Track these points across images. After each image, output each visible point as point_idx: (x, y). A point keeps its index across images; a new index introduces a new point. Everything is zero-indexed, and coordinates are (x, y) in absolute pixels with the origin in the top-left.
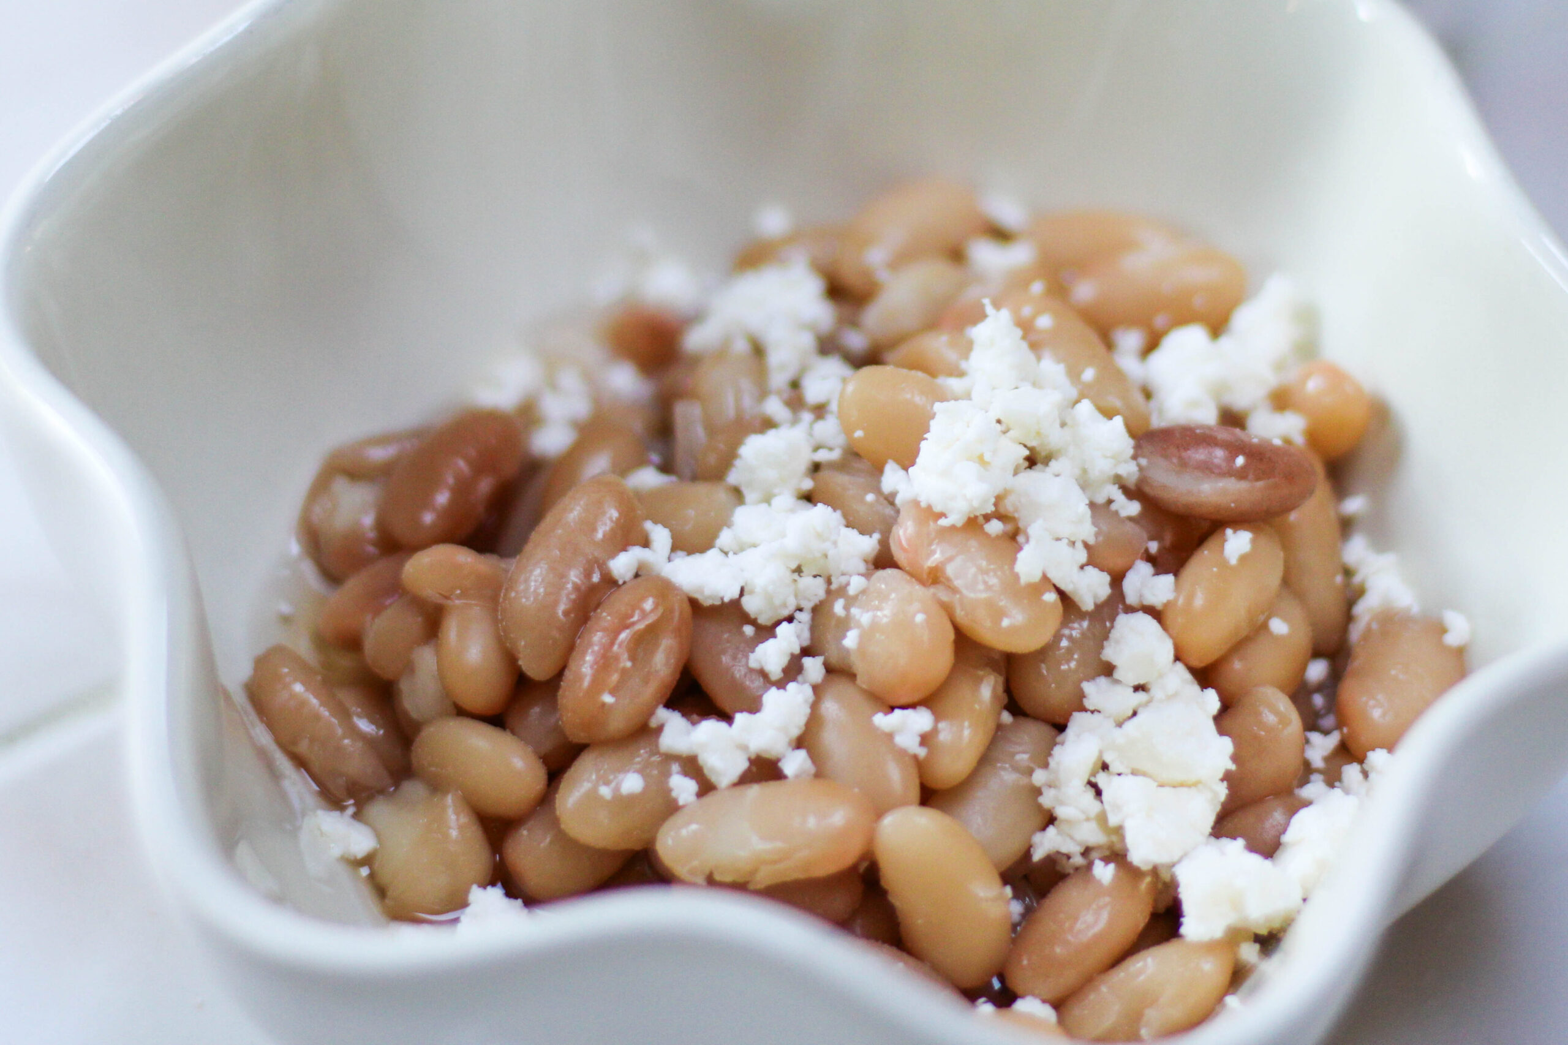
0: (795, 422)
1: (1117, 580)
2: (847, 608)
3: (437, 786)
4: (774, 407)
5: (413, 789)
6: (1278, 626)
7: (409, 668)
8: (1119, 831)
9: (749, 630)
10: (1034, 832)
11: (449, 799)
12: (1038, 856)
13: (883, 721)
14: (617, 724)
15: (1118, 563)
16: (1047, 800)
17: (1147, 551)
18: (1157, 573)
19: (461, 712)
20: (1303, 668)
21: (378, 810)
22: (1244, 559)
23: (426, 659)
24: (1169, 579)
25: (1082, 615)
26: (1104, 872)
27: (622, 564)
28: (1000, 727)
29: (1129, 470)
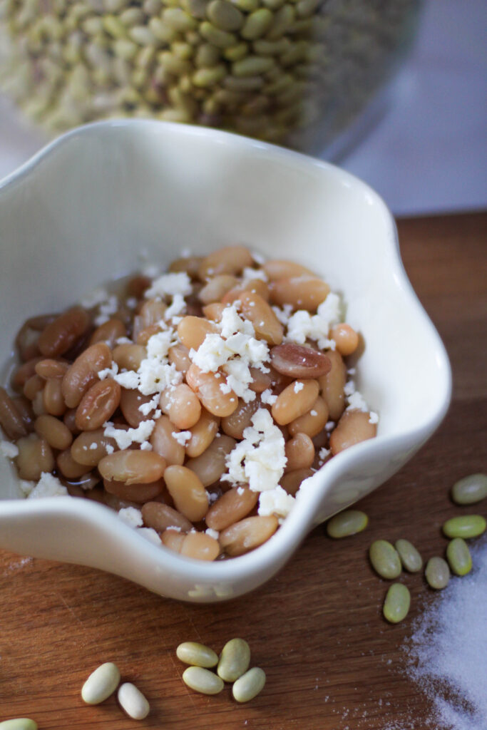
0: (168, 330)
1: (259, 394)
2: (170, 396)
3: (40, 437)
4: (162, 324)
5: (33, 436)
6: (314, 413)
7: (35, 398)
8: (248, 478)
9: (139, 398)
10: (223, 473)
11: (43, 442)
12: (222, 480)
13: (175, 435)
14: (91, 426)
15: (259, 389)
16: (228, 465)
17: (271, 384)
18: (272, 394)
19: (50, 414)
20: (325, 425)
21: (22, 442)
22: (300, 391)
23: (39, 395)
24: (276, 397)
25: (246, 405)
26: (241, 491)
27: (102, 374)
28: (215, 438)
29: (267, 359)
